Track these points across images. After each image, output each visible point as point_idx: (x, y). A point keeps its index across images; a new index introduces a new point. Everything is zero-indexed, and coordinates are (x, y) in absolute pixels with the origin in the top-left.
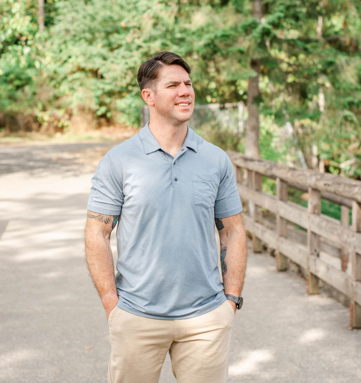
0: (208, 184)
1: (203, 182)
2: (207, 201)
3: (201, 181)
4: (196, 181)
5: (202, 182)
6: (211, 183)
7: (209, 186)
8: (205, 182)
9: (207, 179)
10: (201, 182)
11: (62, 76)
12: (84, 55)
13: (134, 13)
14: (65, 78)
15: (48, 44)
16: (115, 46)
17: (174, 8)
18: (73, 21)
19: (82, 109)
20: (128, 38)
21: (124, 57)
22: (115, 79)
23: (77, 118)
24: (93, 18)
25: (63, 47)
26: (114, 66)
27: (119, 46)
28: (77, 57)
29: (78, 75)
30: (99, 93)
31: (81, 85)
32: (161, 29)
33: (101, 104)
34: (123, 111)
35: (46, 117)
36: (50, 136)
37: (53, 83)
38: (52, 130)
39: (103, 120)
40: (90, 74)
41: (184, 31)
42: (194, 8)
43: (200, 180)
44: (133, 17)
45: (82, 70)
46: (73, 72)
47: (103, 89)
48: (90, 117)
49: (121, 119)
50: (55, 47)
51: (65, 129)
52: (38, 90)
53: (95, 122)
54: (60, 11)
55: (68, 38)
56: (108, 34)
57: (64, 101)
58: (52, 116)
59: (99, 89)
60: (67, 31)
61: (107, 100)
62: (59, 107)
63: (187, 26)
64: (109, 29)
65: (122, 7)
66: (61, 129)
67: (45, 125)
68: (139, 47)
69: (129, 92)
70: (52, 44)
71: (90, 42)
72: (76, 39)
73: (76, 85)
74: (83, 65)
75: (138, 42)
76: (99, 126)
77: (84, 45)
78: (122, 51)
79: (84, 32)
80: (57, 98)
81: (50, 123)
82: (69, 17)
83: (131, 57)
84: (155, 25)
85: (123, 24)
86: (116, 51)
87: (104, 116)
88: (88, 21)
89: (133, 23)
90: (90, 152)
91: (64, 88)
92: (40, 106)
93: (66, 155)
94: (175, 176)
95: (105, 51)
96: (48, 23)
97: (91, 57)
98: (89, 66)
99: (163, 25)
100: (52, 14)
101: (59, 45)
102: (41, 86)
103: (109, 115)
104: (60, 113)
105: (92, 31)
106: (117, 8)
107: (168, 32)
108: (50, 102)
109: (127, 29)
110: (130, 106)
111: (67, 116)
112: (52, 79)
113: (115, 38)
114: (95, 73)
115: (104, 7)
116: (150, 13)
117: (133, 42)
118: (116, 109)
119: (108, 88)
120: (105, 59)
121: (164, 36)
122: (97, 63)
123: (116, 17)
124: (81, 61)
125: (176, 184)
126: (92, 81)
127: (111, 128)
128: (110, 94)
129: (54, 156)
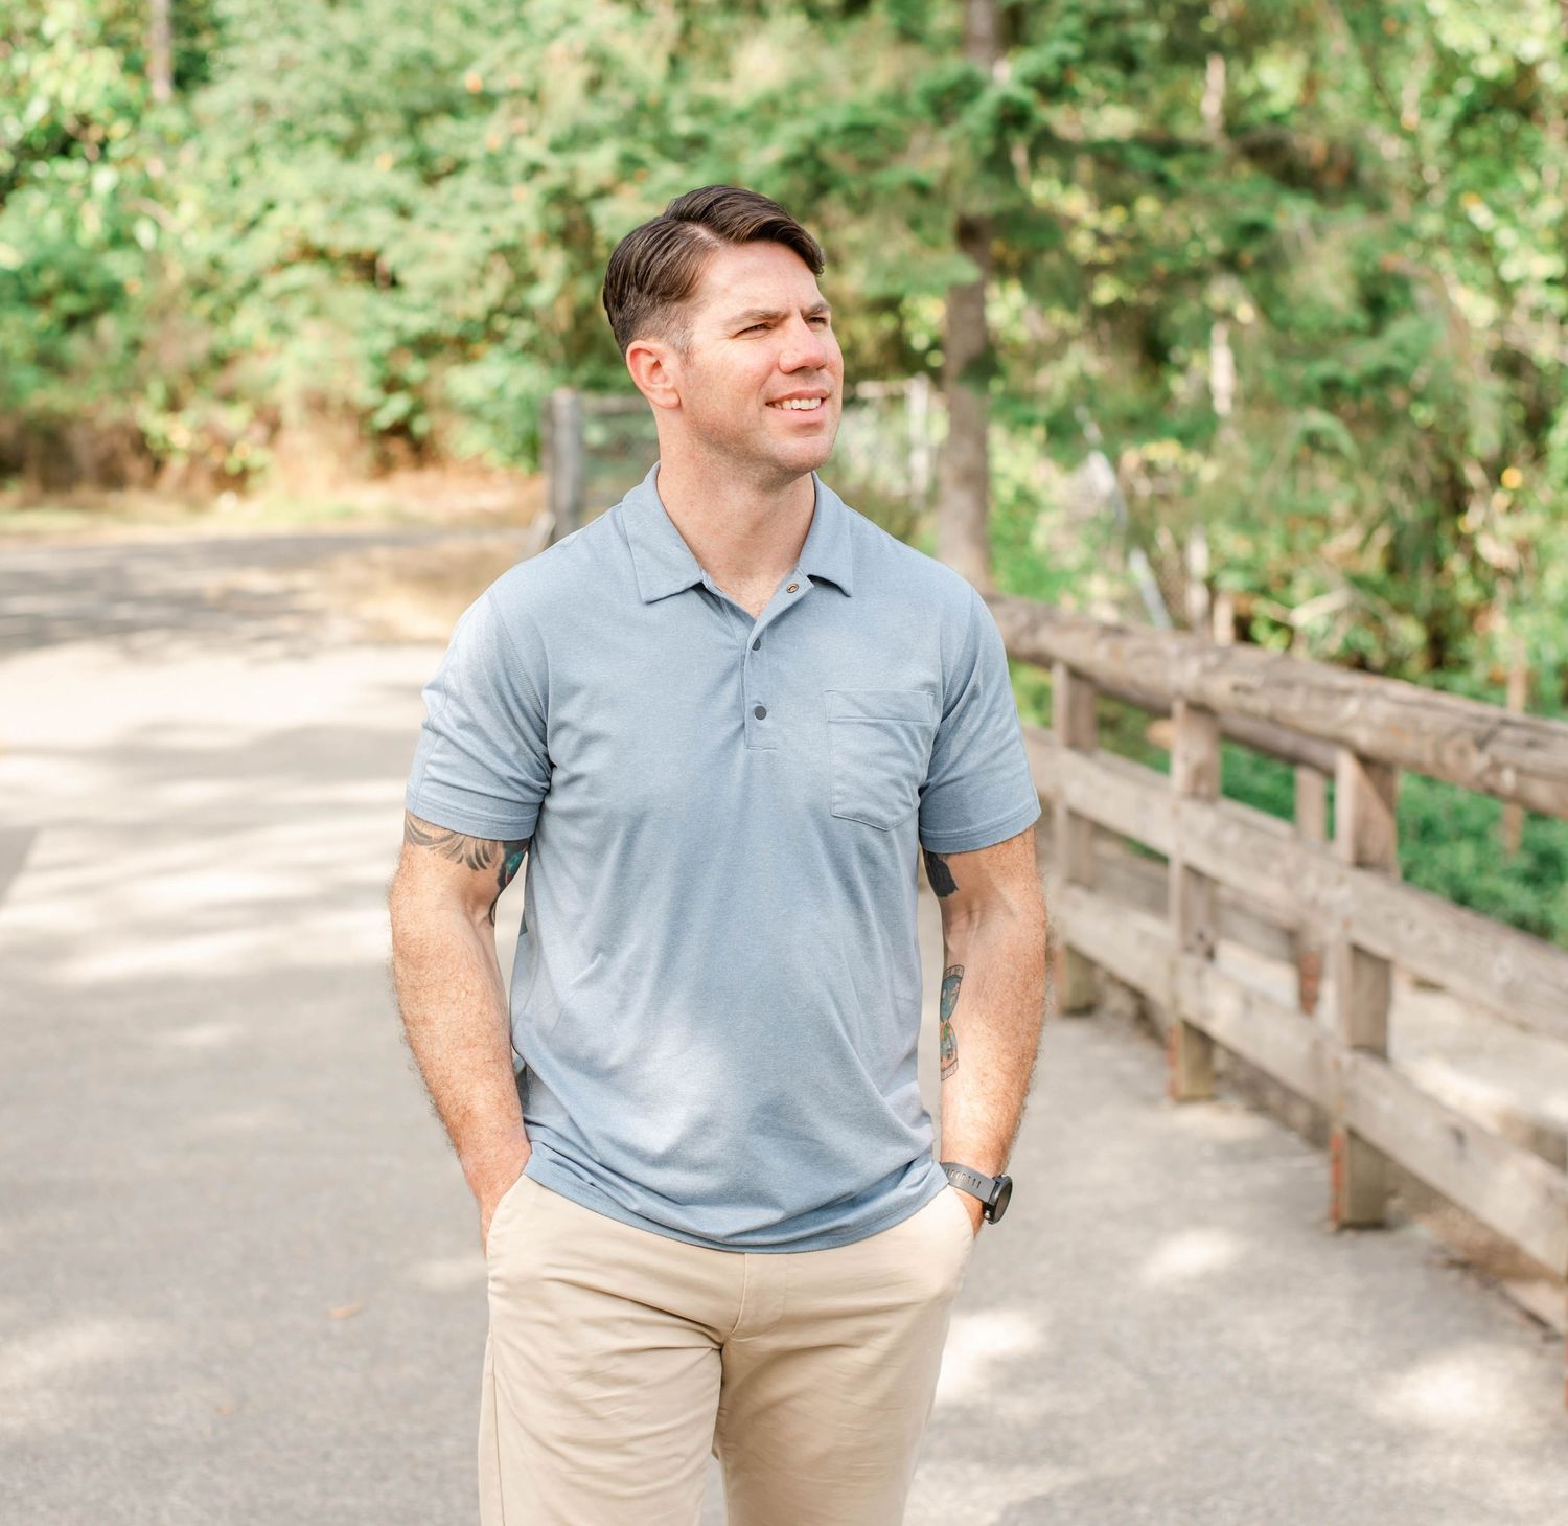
0: (889, 732)
1: (869, 724)
2: (881, 802)
3: (863, 720)
4: (842, 720)
5: (865, 724)
6: (902, 726)
7: (896, 737)
8: (881, 721)
9: (889, 711)
10: (861, 723)
11: (239, 278)
12: (326, 197)
13: (513, 39)
14: (253, 285)
15: (187, 156)
16: (441, 164)
17: (669, 21)
18: (283, 67)
19: (318, 405)
20: (492, 132)
21: (476, 207)
22: (443, 291)
23: (299, 437)
24: (359, 60)
25: (244, 167)
26: (438, 242)
27: (459, 167)
28: (298, 204)
29: (302, 274)
30: (383, 342)
31: (316, 312)
32: (620, 99)
33: (392, 385)
34: (473, 412)
35: (178, 433)
36: (196, 506)
37: (207, 304)
38: (202, 484)
39: (398, 447)
40: (348, 273)
41: (704, 108)
42: (740, 21)
43: (860, 714)
44: (513, 54)
45: (316, 254)
46: (283, 265)
47: (398, 329)
48: (346, 433)
49: (467, 441)
50: (215, 168)
51: (253, 482)
52: (150, 332)
53: (366, 456)
54: (232, 31)
55: (264, 132)
56: (415, 119)
57: (248, 372)
58: (205, 429)
59: (380, 326)
60: (261, 107)
61: (414, 370)
62: (229, 397)
63: (715, 89)
64: (421, 101)
65: (469, 19)
66: (237, 481)
67: (177, 464)
68: (533, 170)
69: (497, 338)
70: (203, 156)
71: (350, 148)
72: (292, 135)
73: (296, 311)
74: (320, 238)
75: (532, 149)
76: (384, 467)
77: (323, 162)
78: (470, 185)
79: (324, 109)
80: (220, 361)
81: (195, 458)
82: (268, 53)
83: (504, 206)
84: (594, 85)
85: (471, 80)
86: (447, 186)
87: (400, 429)
88: (339, 70)
89: (513, 78)
90: (348, 568)
91: (249, 322)
92: (157, 391)
93: (258, 581)
94: (755, 697)
95: (404, 185)
96: (188, 75)
97: (350, 207)
98: (346, 240)
99: (624, 84)
100: (205, 42)
101: (230, 160)
102: (161, 314)
103: (420, 426)
104: (234, 419)
105: (352, 107)
106: (448, 22)
107: (645, 113)
108: (194, 376)
109: (486, 101)
110: (499, 392)
111: (260, 432)
112: (202, 288)
113: (441, 135)
114: (369, 269)
115: (402, 17)
116: (577, 39)
117: (510, 151)
118: (446, 405)
119: (417, 323)
120: (404, 212)
121: (628, 127)
122: (374, 231)
123: (446, 56)
124: (314, 223)
125: (759, 728)
126: (355, 298)
127: (430, 477)
128: (425, 346)
129: (210, 581)
